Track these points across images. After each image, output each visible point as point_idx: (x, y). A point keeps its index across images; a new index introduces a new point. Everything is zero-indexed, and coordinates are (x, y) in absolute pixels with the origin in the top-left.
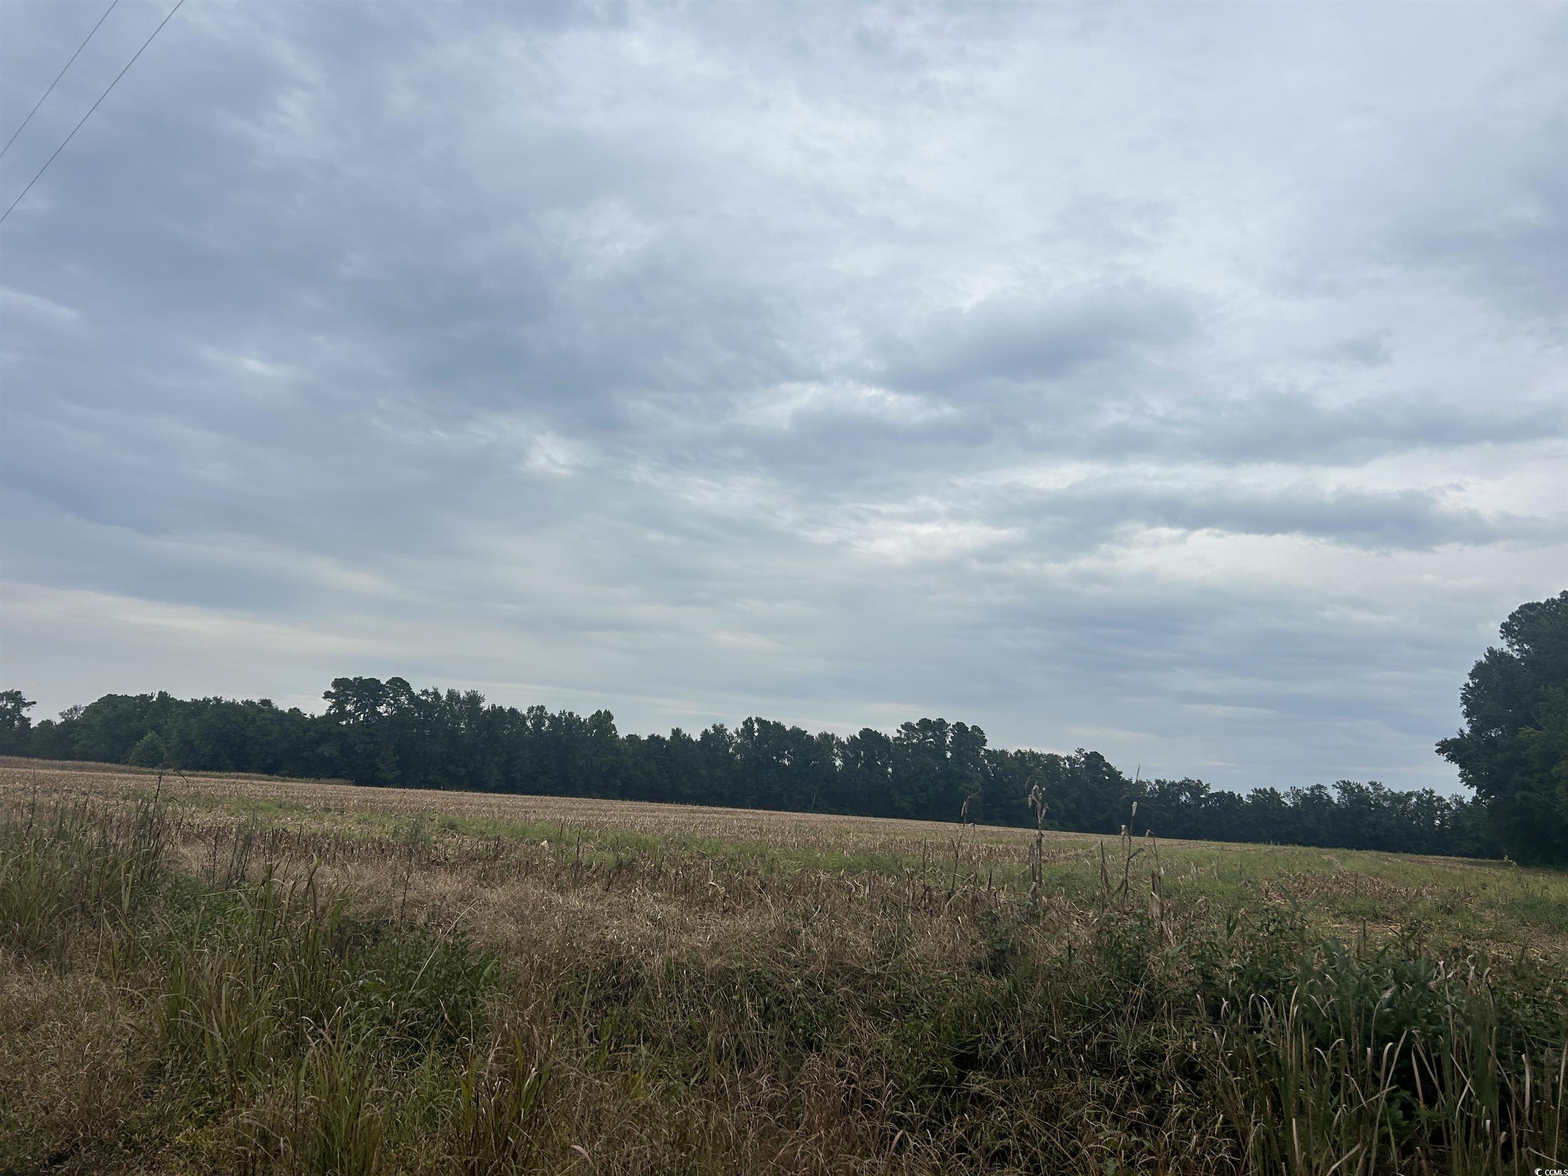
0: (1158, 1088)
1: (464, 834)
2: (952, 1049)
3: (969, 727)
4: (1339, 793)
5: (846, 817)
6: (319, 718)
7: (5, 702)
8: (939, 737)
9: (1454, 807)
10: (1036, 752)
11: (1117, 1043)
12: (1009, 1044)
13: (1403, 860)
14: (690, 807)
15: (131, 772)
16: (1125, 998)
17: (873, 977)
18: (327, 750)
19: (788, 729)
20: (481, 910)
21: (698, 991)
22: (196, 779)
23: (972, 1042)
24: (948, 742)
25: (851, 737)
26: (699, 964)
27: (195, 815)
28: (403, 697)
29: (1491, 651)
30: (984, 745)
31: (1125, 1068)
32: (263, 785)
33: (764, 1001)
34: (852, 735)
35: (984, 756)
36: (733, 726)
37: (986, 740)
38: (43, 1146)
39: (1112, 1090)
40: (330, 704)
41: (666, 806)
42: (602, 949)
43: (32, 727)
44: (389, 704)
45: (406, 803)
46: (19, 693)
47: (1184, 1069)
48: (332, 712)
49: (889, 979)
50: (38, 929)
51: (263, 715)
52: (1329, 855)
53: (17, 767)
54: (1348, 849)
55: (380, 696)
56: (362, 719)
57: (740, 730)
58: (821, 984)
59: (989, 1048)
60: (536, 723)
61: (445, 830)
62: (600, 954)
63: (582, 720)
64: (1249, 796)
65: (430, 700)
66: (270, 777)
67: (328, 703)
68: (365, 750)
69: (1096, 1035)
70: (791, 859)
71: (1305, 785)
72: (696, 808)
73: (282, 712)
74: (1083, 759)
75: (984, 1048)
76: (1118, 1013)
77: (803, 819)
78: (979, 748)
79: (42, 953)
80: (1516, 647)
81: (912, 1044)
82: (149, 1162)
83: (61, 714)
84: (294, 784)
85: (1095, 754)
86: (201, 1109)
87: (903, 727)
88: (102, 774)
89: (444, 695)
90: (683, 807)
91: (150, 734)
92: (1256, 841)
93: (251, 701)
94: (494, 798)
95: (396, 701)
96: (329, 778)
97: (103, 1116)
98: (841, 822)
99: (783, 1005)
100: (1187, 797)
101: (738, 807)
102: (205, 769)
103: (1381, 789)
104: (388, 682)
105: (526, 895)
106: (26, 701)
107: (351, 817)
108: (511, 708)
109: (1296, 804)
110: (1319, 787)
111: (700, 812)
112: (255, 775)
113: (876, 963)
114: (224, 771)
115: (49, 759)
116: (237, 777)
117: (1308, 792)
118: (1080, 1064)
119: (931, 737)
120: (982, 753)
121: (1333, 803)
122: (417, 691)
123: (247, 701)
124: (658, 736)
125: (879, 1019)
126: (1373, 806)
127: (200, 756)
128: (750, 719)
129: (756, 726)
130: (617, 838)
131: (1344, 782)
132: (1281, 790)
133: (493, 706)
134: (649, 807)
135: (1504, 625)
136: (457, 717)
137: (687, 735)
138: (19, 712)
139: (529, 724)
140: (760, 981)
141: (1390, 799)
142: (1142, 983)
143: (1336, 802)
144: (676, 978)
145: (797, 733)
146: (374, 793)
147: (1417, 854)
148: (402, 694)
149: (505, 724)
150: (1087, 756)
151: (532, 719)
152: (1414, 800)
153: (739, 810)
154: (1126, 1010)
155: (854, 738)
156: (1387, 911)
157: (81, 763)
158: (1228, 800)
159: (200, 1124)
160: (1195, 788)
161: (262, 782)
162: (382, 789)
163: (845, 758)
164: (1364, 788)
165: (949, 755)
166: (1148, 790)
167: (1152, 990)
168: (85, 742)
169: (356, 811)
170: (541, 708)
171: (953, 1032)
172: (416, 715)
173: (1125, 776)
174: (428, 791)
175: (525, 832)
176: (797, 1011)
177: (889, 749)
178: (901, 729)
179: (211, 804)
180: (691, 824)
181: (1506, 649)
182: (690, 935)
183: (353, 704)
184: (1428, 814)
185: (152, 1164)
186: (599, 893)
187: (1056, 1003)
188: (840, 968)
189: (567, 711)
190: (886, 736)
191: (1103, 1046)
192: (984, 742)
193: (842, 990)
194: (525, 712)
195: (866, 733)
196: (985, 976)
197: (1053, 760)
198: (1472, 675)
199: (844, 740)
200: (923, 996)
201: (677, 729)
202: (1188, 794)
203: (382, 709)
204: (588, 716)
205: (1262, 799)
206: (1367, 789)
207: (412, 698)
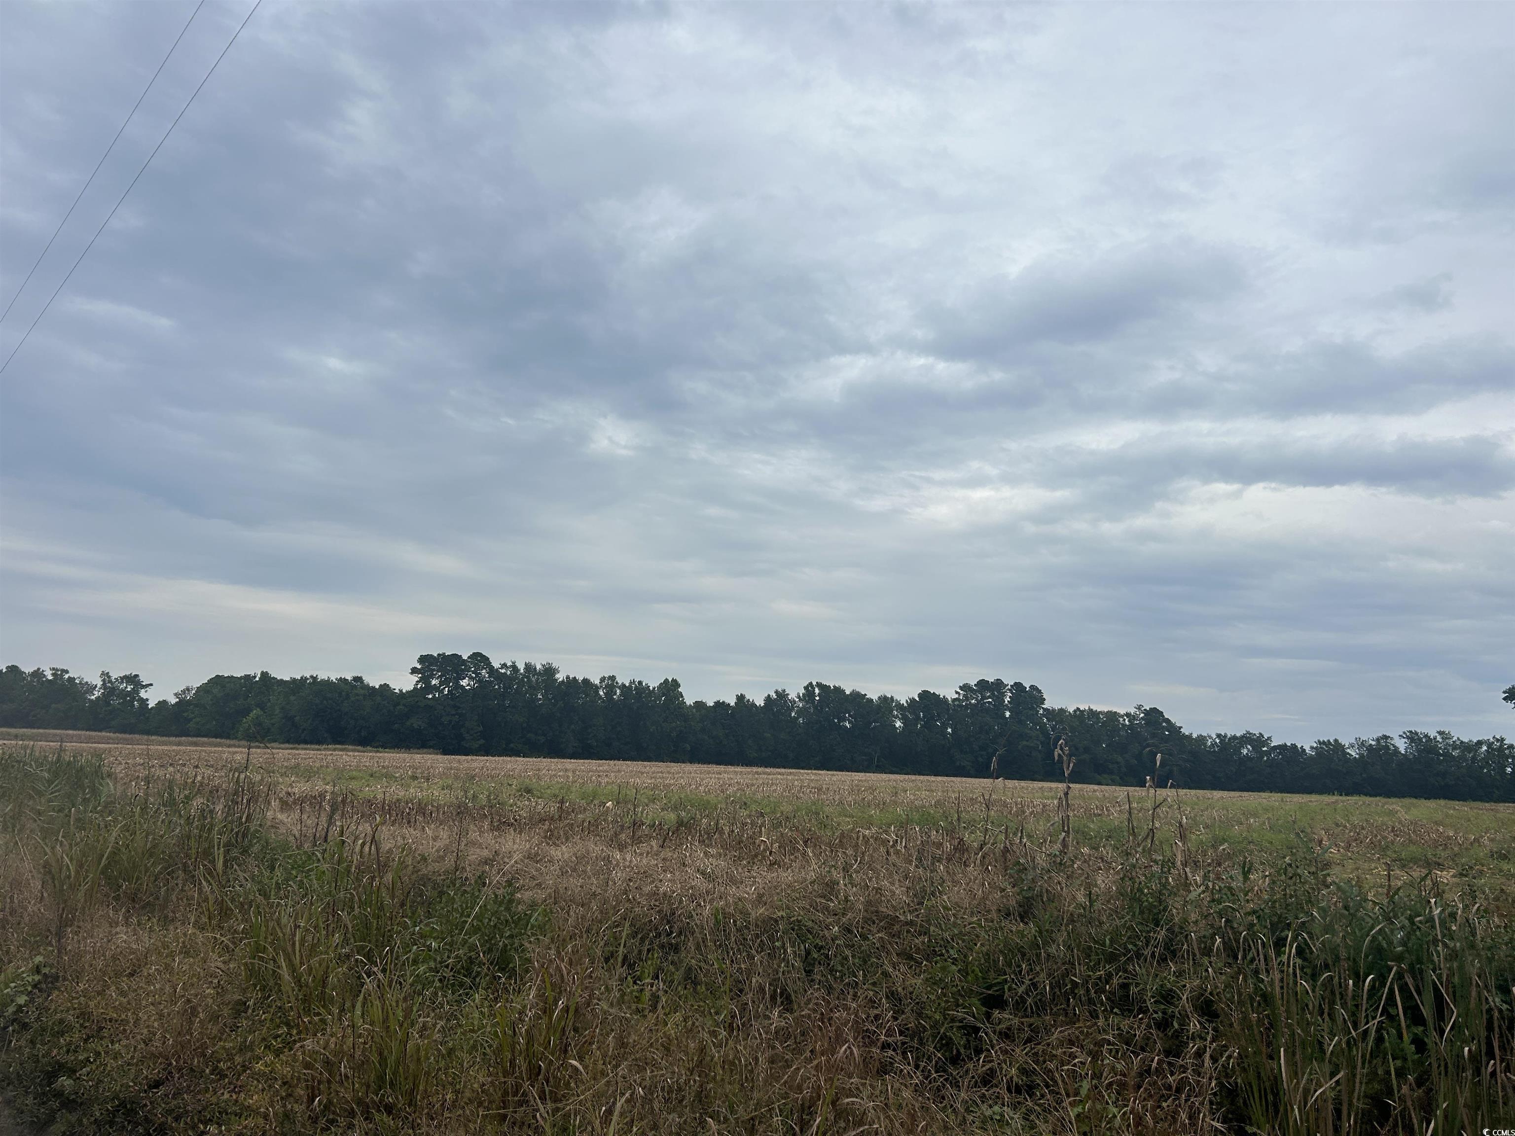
0: (1176, 1025)
1: (539, 798)
2: (979, 990)
3: (1027, 686)
4: (1406, 743)
5: (906, 777)
6: (407, 692)
7: (125, 685)
8: (998, 697)
10: (1094, 709)
11: (1137, 983)
12: (1035, 985)
13: (1471, 808)
14: (755, 769)
15: (239, 747)
16: (1146, 940)
17: (907, 923)
18: (416, 722)
19: (848, 692)
20: (546, 867)
21: (744, 939)
22: (297, 752)
23: (999, 983)
24: (1006, 702)
25: (910, 699)
26: (745, 914)
27: (294, 784)
28: (484, 671)
30: (1043, 704)
31: (1145, 1007)
32: (357, 756)
33: (805, 947)
34: (911, 697)
35: (1043, 715)
36: (795, 691)
37: (1044, 699)
38: (143, 1073)
39: (1131, 1028)
40: (417, 679)
41: (731, 769)
42: (656, 901)
43: (150, 707)
44: (471, 678)
45: (488, 770)
46: (137, 676)
47: (1202, 1009)
48: (419, 686)
49: (922, 926)
50: (145, 887)
51: (356, 692)
52: (1395, 805)
53: (138, 744)
54: (1416, 798)
55: (463, 670)
56: (446, 693)
57: (801, 695)
58: (858, 931)
59: (1015, 989)
60: (608, 691)
61: (522, 794)
62: (654, 905)
63: (651, 688)
64: (1312, 748)
65: (509, 673)
66: (365, 749)
67: (415, 678)
68: (450, 721)
69: (1116, 976)
70: (846, 816)
71: (1370, 736)
72: (760, 770)
73: (374, 688)
74: (1142, 715)
75: (1010, 989)
76: (1138, 955)
77: (864, 779)
78: (1038, 706)
79: (148, 907)
81: (942, 986)
82: (232, 1087)
83: (176, 694)
84: (386, 754)
85: (1154, 710)
86: (279, 1040)
87: (961, 688)
88: (213, 749)
89: (521, 667)
90: (748, 769)
91: (255, 711)
92: (1321, 792)
93: (344, 678)
94: (570, 764)
95: (477, 674)
96: (418, 748)
97: (193, 1047)
98: (901, 781)
99: (822, 951)
100: (1248, 750)
101: (803, 768)
102: (306, 743)
103: (1449, 738)
104: (469, 657)
105: (588, 852)
106: (144, 684)
107: (436, 784)
108: (584, 679)
109: (1361, 755)
110: (1386, 737)
111: (764, 773)
112: (350, 747)
113: (910, 911)
114: (323, 744)
115: (166, 736)
116: (335, 750)
117: (1373, 743)
118: (1102, 1003)
119: (989, 697)
120: (1041, 712)
121: (1400, 753)
122: (496, 665)
123: (341, 678)
124: (724, 702)
125: (913, 963)
126: (1441, 755)
127: (300, 731)
128: (811, 684)
129: (817, 691)
130: (681, 798)
131: (1411, 732)
132: (1345, 741)
133: (568, 677)
134: (715, 769)
136: (534, 688)
137: (751, 700)
138: (138, 694)
139: (601, 693)
140: (800, 929)
141: (1460, 748)
142: (1162, 926)
143: (1403, 752)
144: (723, 926)
145: (857, 697)
146: (459, 761)
147: (1488, 802)
148: (483, 668)
149: (580, 693)
150: (1147, 713)
151: (604, 688)
152: (1485, 748)
153: (802, 771)
154: (1147, 952)
155: (913, 700)
156: (1439, 858)
157: (195, 739)
158: (1291, 752)
159: (278, 1053)
160: (1257, 741)
161: (356, 754)
162: (467, 757)
163: (904, 719)
164: (1432, 737)
165: (1008, 714)
166: (1209, 744)
167: (1173, 932)
168: (198, 719)
169: (441, 778)
170: (613, 678)
171: (980, 974)
172: (496, 687)
173: (1185, 731)
174: (509, 759)
175: (595, 795)
176: (835, 956)
177: (948, 710)
178: (959, 691)
179: (309, 774)
180: (753, 785)
182: (738, 887)
183: (437, 678)
184: (1499, 762)
185: (235, 1088)
186: (655, 849)
187: (1078, 946)
188: (876, 916)
189: (637, 680)
190: (944, 697)
191: (1125, 986)
192: (1043, 700)
193: (877, 936)
194: (597, 682)
195: (925, 695)
196: (1014, 921)
197: (1112, 716)
199: (903, 702)
200: (953, 941)
201: (741, 694)
202: (1249, 747)
203: (464, 682)
204: (657, 685)
205: (1326, 751)
206: (1435, 738)
207: (492, 671)
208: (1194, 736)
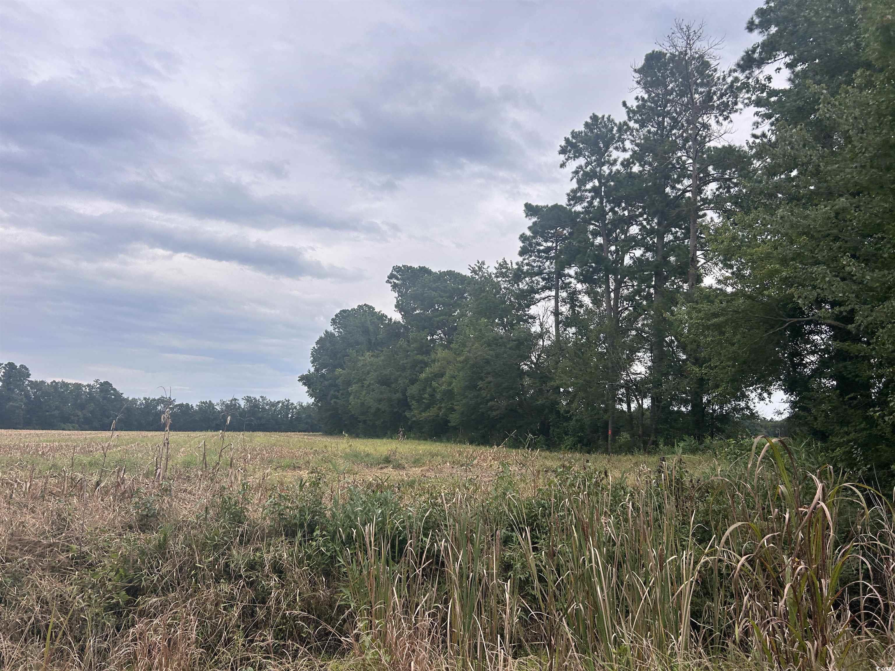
2: (123, 584)
3: (18, 365)
4: (245, 402)
9: (298, 407)
10: (66, 382)
11: (234, 561)
12: (163, 574)
16: (235, 533)
17: (50, 545)
23: (136, 577)
29: (326, 332)
30: (29, 377)
35: (28, 385)
39: (233, 590)
49: (63, 545)
59: (149, 579)
64: (197, 405)
69: (221, 559)
71: (227, 399)
74: (98, 386)
75: (146, 580)
76: (233, 543)
78: (24, 379)
80: (337, 330)
85: (107, 383)
100: (161, 407)
109: (222, 409)
110: (235, 400)
117: (229, 402)
118: (213, 578)
120: (27, 383)
121: (241, 407)
126: (261, 409)
131: (248, 397)
132: (214, 402)
135: (333, 319)
141: (269, 405)
142: (243, 522)
143: (243, 407)
150: (101, 384)
152: (281, 405)
154: (237, 540)
158: (185, 408)
160: (167, 402)
164: (257, 399)
166: (139, 403)
167: (251, 526)
173: (125, 396)
181: (333, 331)
184: (286, 411)
187: (195, 543)
191: (227, 565)
192: (29, 375)
197: (78, 386)
198: (317, 343)
202: (162, 405)
205: (204, 407)
206: (259, 400)
208: (130, 399)
